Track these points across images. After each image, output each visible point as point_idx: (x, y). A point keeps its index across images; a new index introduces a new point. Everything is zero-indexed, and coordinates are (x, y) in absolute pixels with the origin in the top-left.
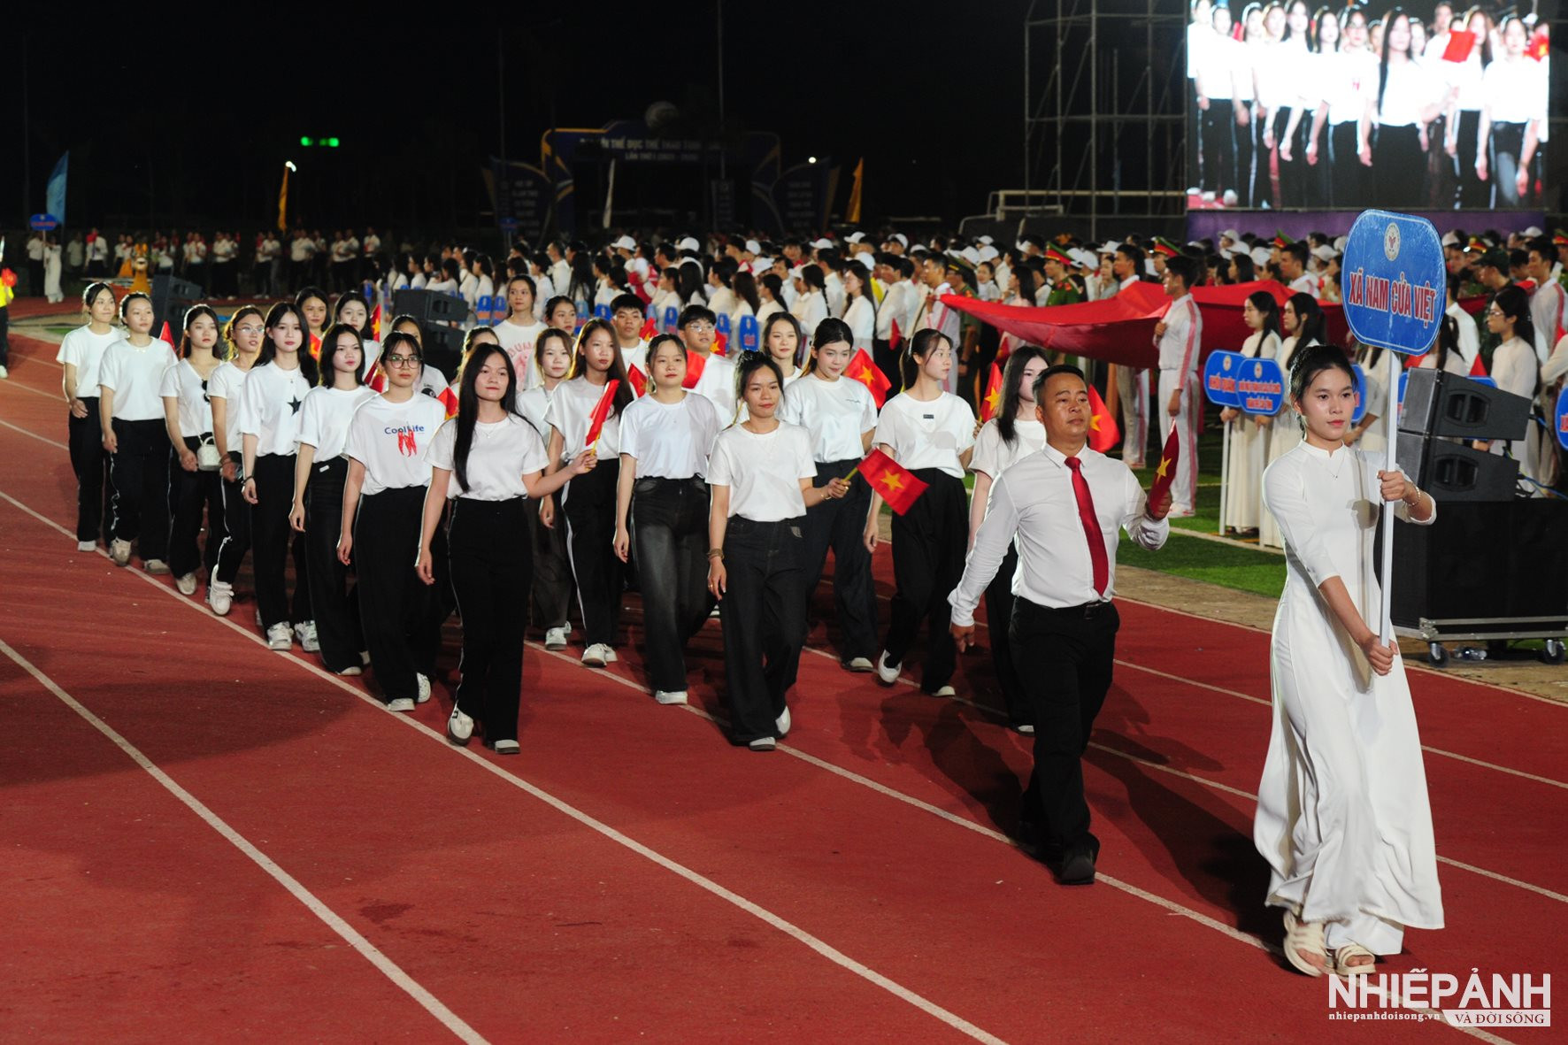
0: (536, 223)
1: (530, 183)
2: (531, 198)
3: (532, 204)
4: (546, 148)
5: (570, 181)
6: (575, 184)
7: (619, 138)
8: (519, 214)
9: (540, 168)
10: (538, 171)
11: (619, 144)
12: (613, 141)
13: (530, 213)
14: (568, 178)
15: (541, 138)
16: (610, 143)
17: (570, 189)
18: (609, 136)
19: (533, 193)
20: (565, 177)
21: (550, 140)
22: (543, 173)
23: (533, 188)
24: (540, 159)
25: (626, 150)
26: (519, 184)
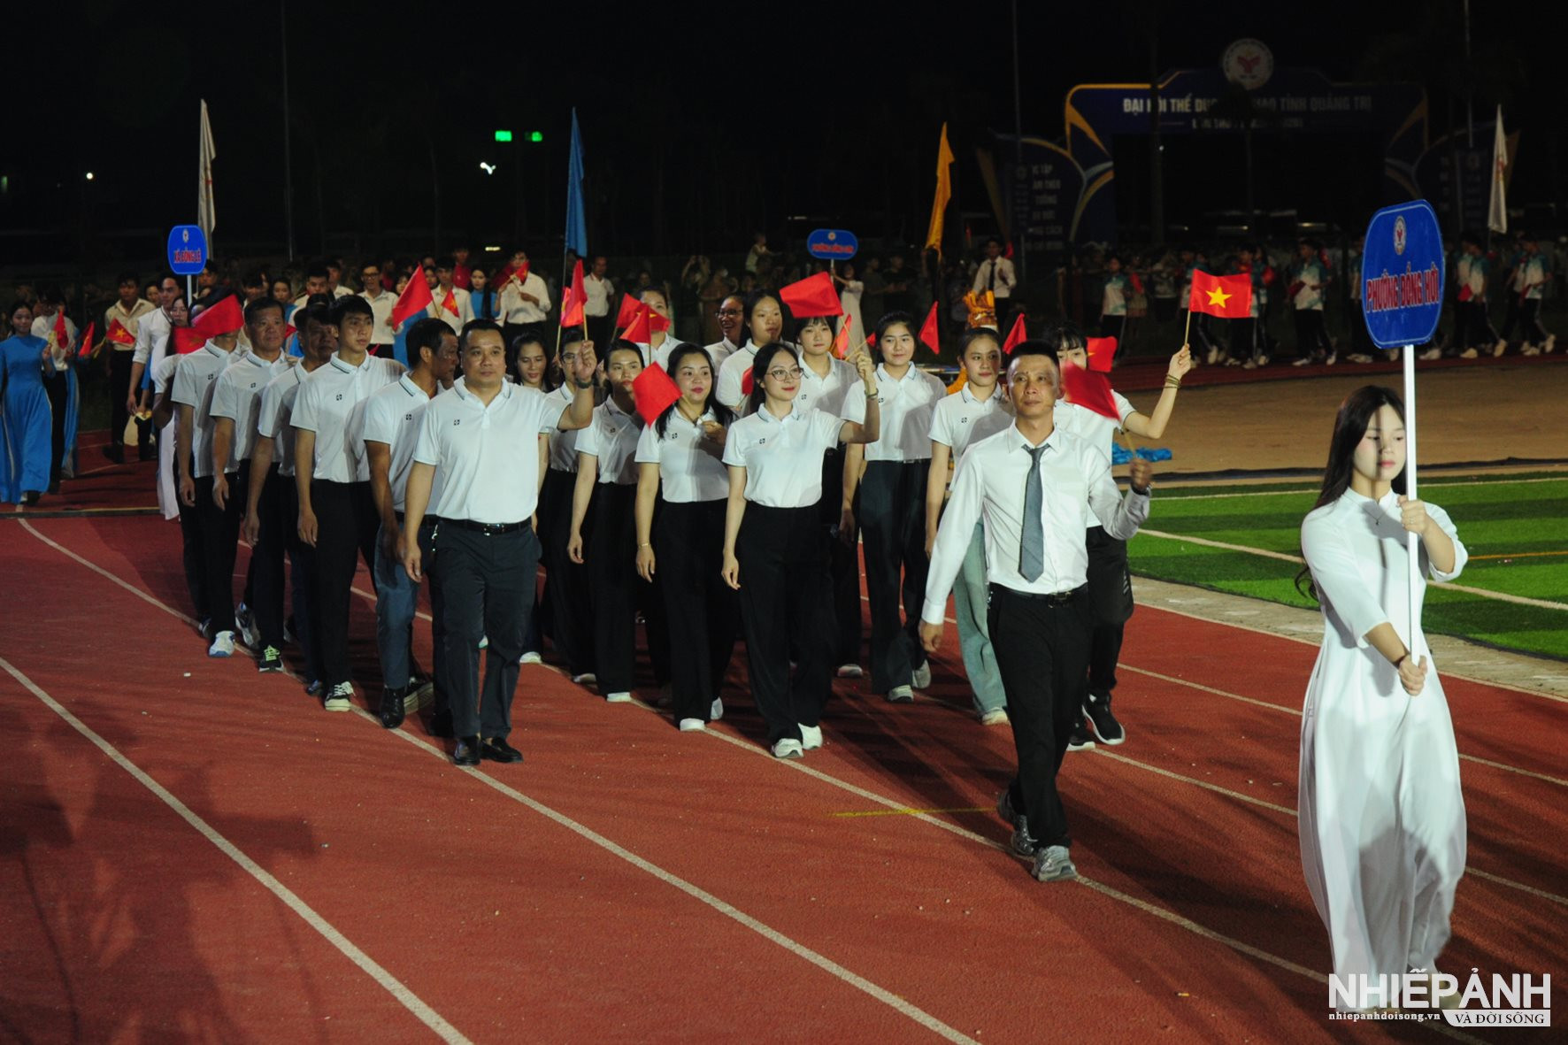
0: (1059, 230)
1: (1048, 169)
2: (1050, 192)
3: (1052, 200)
4: (1072, 116)
5: (1110, 164)
6: (1115, 168)
7: (1181, 96)
8: (1036, 216)
9: (1063, 145)
10: (1061, 151)
11: (1182, 105)
12: (1173, 101)
13: (1049, 215)
14: (1106, 160)
15: (1065, 101)
16: (1169, 105)
17: (1109, 176)
18: (1167, 94)
19: (1054, 184)
20: (1098, 158)
21: (1074, 103)
22: (1067, 153)
23: (1051, 177)
24: (1063, 131)
25: (1193, 114)
26: (1035, 170)
